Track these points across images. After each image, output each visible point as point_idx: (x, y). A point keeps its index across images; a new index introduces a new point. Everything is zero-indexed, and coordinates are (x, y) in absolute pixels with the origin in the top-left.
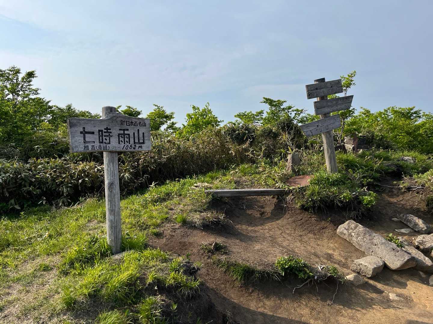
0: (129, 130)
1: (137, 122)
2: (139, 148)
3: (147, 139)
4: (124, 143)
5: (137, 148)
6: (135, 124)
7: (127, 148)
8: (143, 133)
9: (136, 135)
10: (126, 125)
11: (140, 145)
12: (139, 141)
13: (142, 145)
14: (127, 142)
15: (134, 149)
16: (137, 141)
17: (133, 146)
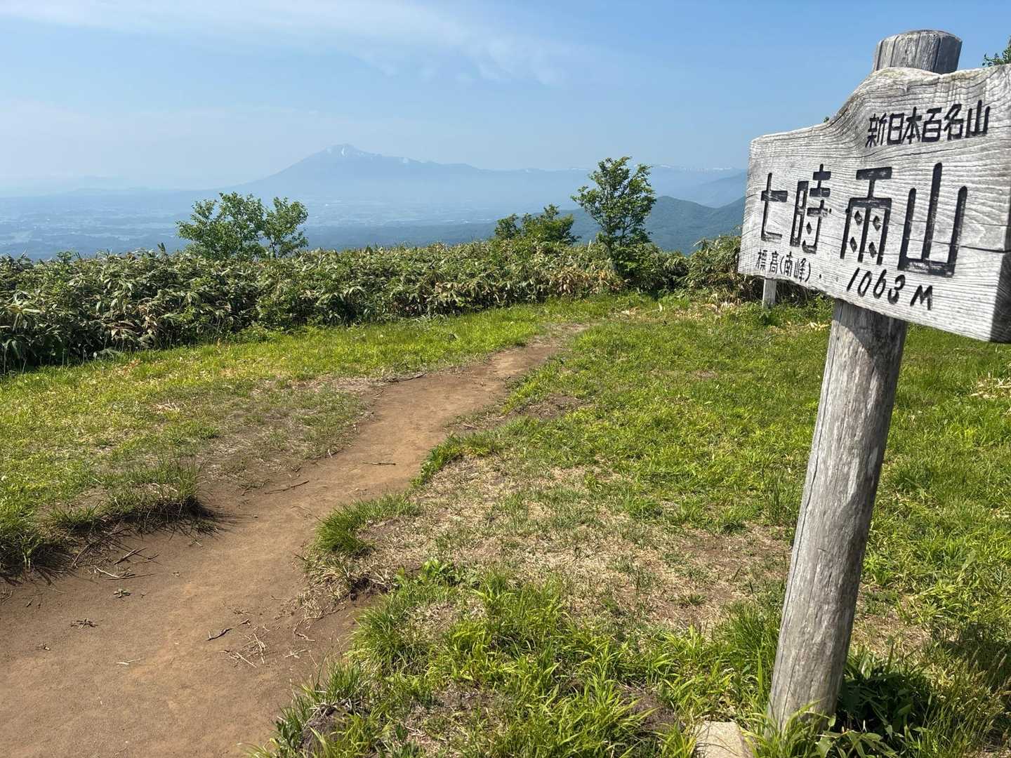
0: (895, 174)
1: (939, 110)
2: (918, 300)
3: (976, 241)
4: (860, 259)
5: (906, 296)
6: (925, 131)
7: (863, 289)
8: (963, 192)
9: (922, 204)
10: (885, 143)
11: (926, 281)
12: (926, 250)
13: (940, 285)
14: (873, 253)
15: (894, 299)
16: (914, 251)
17: (891, 283)
